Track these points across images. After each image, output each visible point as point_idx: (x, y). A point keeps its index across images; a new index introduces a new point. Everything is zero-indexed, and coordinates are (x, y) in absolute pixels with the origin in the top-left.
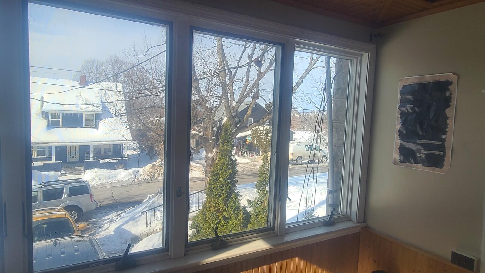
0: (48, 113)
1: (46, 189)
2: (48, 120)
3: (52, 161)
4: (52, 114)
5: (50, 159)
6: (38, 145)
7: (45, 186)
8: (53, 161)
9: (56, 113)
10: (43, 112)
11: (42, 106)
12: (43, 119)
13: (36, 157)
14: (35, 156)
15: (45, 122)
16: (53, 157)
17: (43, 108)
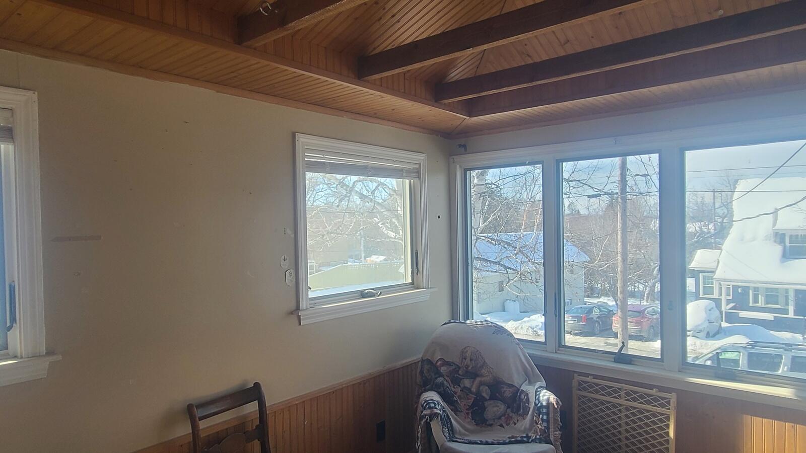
0: (784, 235)
1: (753, 351)
2: (785, 247)
3: (788, 315)
4: (791, 236)
5: (786, 311)
6: (765, 286)
7: (753, 347)
8: (791, 315)
9: (798, 235)
10: (776, 234)
11: (775, 224)
12: (775, 244)
13: (763, 306)
14: (763, 304)
15: (779, 249)
16: (791, 309)
17: (776, 227)
